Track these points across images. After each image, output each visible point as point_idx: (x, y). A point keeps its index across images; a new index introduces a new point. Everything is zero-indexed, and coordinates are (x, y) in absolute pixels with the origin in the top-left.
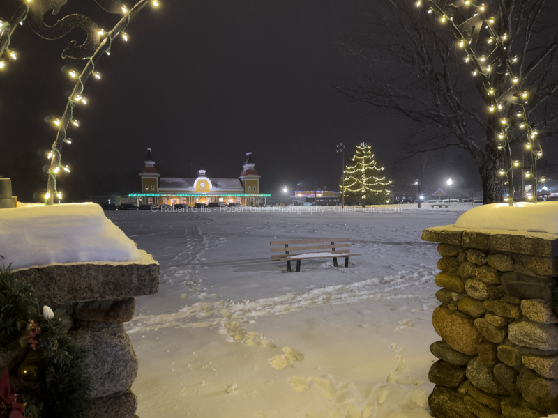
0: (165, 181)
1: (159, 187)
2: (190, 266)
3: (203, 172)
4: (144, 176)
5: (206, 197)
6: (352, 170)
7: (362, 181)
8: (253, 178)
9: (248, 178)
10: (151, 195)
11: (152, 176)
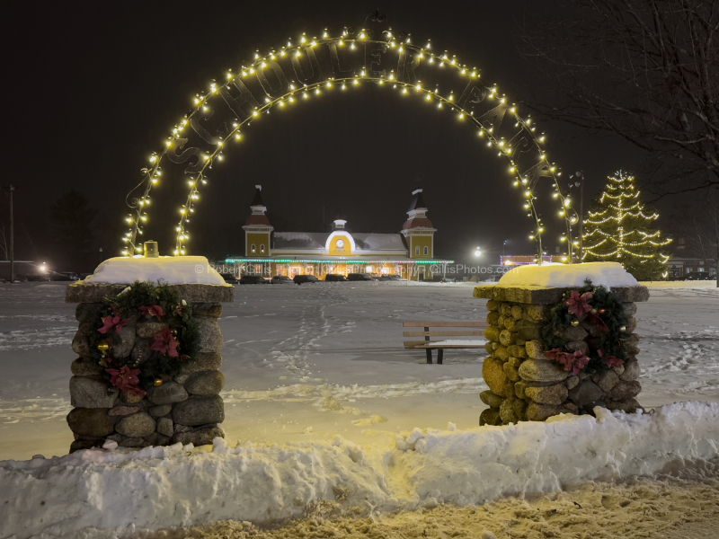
0: (281, 238)
1: (271, 248)
2: (298, 352)
3: (340, 222)
4: (250, 230)
5: (344, 265)
6: (599, 218)
7: (617, 238)
8: (424, 232)
9: (415, 232)
10: (260, 261)
11: (262, 230)
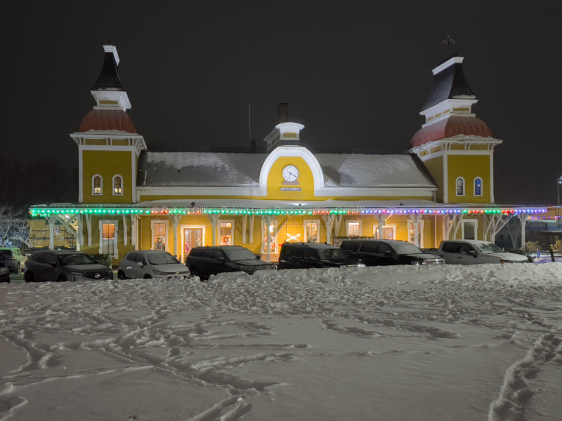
0: (162, 163)
1: (139, 184)
3: (291, 128)
4: (87, 142)
8: (474, 147)
9: (454, 147)
10: (112, 211)
11: (116, 142)
